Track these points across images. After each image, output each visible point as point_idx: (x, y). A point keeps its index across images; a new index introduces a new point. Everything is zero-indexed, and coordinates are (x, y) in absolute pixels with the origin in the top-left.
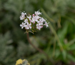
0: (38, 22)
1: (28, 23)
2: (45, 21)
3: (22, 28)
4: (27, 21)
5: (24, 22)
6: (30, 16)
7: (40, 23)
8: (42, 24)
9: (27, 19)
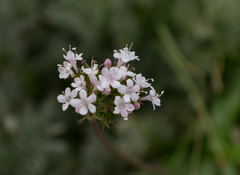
0: (122, 89)
1: (83, 93)
2: (149, 85)
3: (65, 108)
4: (81, 85)
5: (72, 89)
6: (96, 66)
7: (129, 93)
8: (136, 97)
9: (82, 77)
